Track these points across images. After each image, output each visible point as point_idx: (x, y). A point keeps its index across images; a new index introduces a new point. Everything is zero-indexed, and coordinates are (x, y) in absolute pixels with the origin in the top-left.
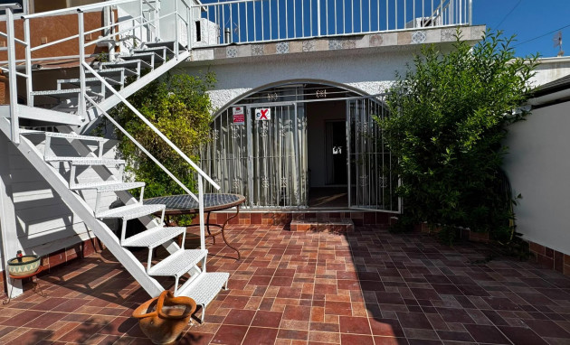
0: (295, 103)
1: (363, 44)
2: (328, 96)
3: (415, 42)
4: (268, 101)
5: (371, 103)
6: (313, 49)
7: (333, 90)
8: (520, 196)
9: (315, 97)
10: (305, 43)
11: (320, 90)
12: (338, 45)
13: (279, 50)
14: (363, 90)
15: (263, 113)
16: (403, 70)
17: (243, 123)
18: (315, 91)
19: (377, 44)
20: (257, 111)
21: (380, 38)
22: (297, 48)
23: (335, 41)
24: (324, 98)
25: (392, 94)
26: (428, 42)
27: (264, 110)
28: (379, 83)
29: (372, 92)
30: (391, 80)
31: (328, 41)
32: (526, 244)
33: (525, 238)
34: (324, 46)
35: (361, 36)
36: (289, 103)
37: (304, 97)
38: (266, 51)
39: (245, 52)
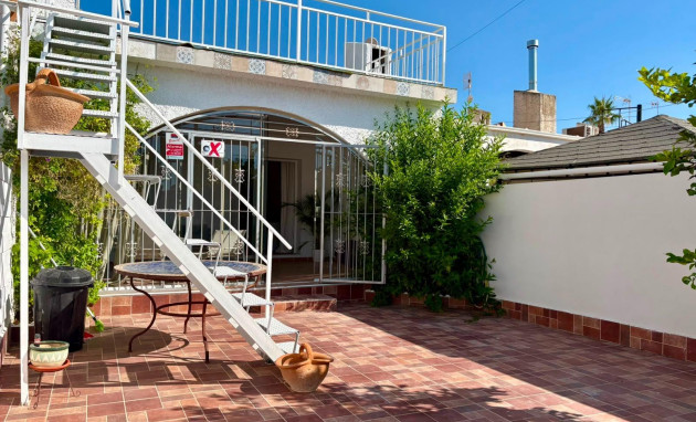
0: (259, 139)
1: (349, 83)
2: (300, 137)
3: (398, 93)
4: (219, 131)
5: (346, 151)
6: (295, 77)
7: (306, 129)
8: (494, 261)
9: (284, 135)
10: (286, 67)
11: (291, 127)
12: (323, 78)
13: (253, 67)
14: (341, 135)
15: (214, 148)
16: (382, 120)
17: (182, 158)
18: (284, 127)
19: (363, 87)
20: (204, 143)
21: (366, 81)
22: (275, 71)
23: (321, 74)
24: (294, 138)
25: (368, 146)
26: (411, 96)
27: (215, 143)
28: (359, 130)
29: (352, 142)
30: (370, 129)
31: (312, 72)
32: (499, 303)
33: (498, 298)
34: (308, 76)
35: (348, 74)
36: (250, 138)
37: (267, 134)
38: (236, 65)
39: (205, 60)
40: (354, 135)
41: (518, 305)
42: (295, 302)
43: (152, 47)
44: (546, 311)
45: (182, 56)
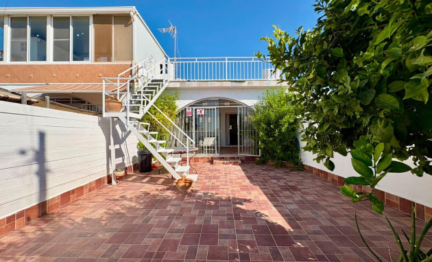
0: (215, 107)
1: (245, 85)
2: (230, 105)
3: (266, 85)
4: (203, 106)
5: (247, 108)
6: (225, 85)
7: (232, 102)
9: (224, 105)
11: (227, 102)
13: (210, 85)
14: (245, 103)
16: (261, 96)
17: (191, 115)
18: (224, 103)
19: (250, 85)
20: (198, 110)
21: (252, 83)
22: (217, 84)
23: (234, 83)
24: (227, 106)
25: (256, 106)
27: (201, 110)
29: (249, 105)
30: (256, 100)
31: (231, 83)
33: (304, 163)
34: (229, 84)
35: (244, 81)
36: (212, 107)
37: (220, 105)
38: (204, 85)
39: (194, 84)
40: (251, 102)
41: (310, 167)
42: (225, 162)
43: (179, 83)
44: (319, 170)
45: (188, 85)
